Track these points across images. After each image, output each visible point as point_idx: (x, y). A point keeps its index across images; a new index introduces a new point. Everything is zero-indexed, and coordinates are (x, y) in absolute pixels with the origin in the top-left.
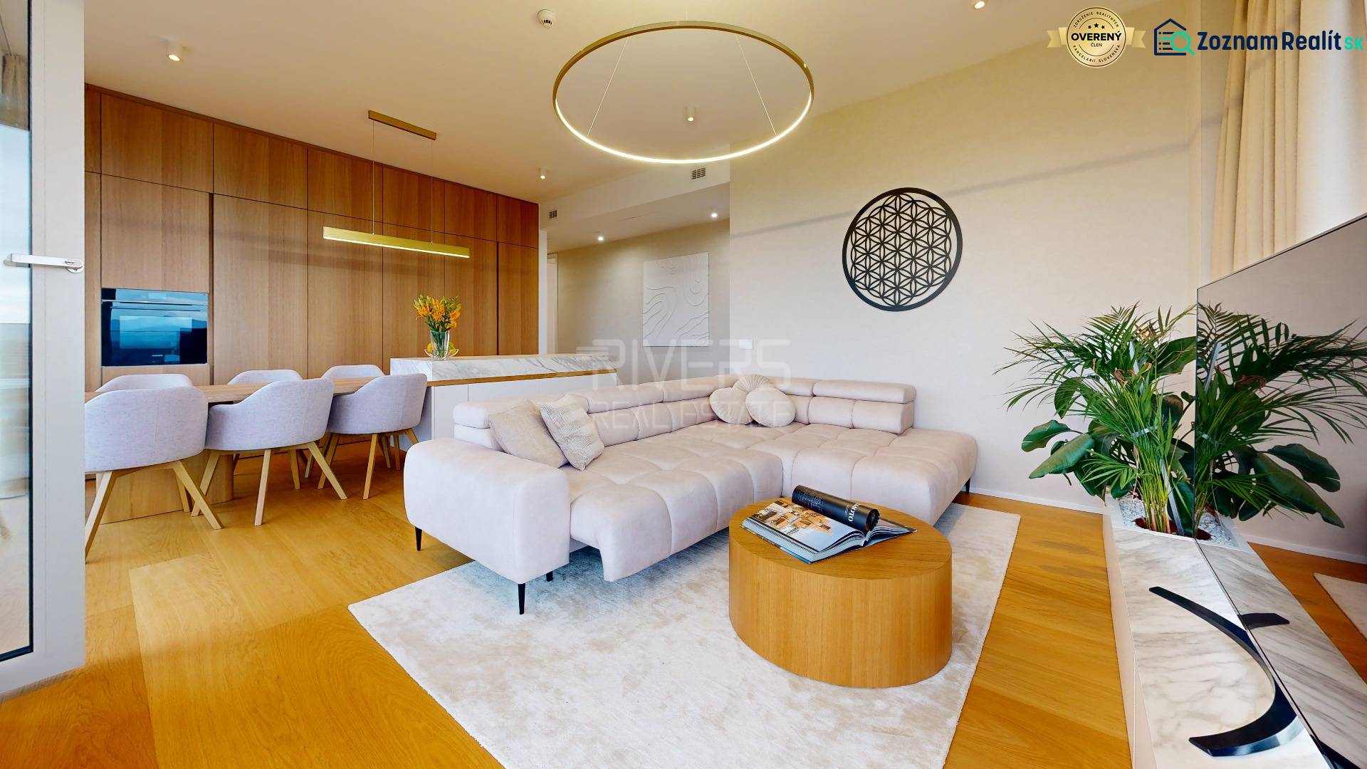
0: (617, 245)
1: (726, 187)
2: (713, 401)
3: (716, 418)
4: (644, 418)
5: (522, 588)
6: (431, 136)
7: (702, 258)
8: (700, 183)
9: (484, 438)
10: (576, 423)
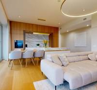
0: (70, 32)
1: (90, 21)
2: (89, 56)
3: (89, 59)
4: (75, 58)
5: (56, 86)
6: (45, 20)
7: (85, 33)
8: (85, 20)
9: (50, 60)
10: (64, 59)
